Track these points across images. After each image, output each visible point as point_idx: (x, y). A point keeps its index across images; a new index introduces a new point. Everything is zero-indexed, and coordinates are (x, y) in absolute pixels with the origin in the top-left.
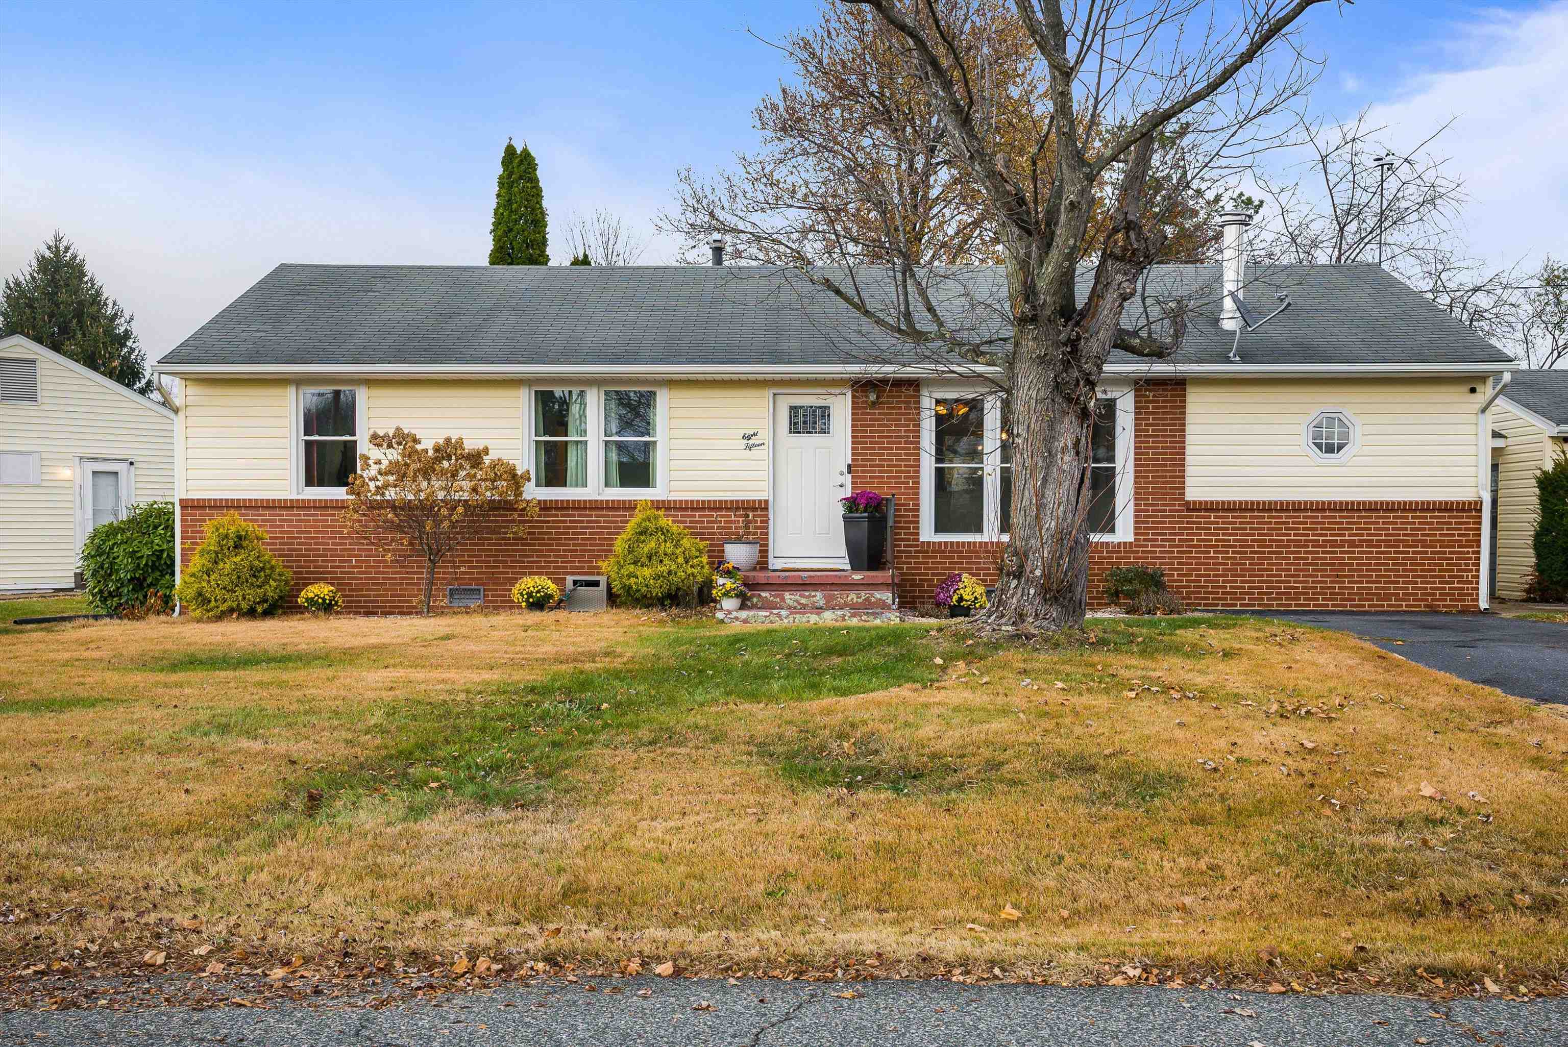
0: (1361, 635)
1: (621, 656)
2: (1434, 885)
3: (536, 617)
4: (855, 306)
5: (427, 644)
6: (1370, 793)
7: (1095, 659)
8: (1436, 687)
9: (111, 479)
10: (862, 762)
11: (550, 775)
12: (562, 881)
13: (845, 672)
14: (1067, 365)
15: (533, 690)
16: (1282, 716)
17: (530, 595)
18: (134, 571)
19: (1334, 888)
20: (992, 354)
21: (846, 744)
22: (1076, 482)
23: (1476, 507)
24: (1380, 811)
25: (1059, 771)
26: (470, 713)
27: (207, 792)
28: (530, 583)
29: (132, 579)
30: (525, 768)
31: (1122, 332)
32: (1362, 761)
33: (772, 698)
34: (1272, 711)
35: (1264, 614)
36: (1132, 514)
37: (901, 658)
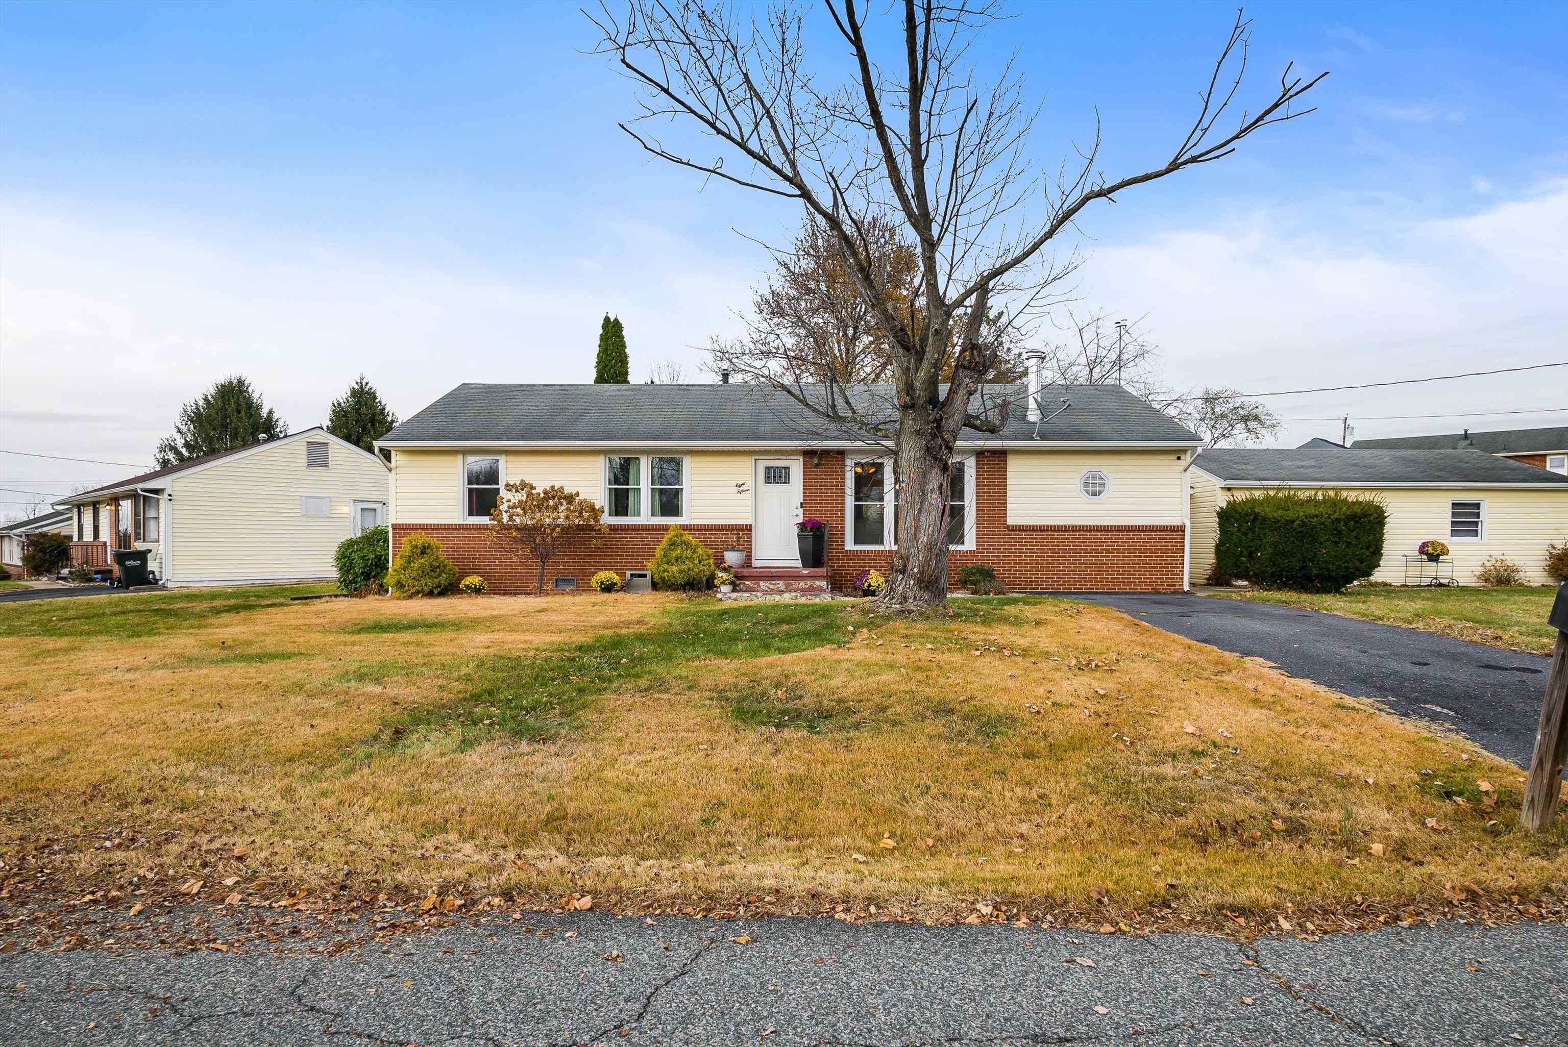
0: (1119, 608)
1: (647, 624)
2: (1209, 809)
3: (606, 596)
4: (800, 401)
5: (525, 614)
6: (1149, 730)
7: (953, 626)
8: (1176, 647)
9: (372, 513)
10: (790, 705)
11: (569, 715)
12: (548, 808)
13: (789, 636)
14: (934, 436)
15: (580, 648)
16: (1079, 669)
17: (602, 583)
18: (364, 568)
19: (1134, 814)
20: (886, 430)
21: (779, 692)
22: (940, 511)
23: (1182, 529)
24: (1158, 745)
25: (928, 713)
26: (532, 666)
27: (326, 726)
28: (603, 575)
29: (362, 573)
30: (555, 708)
31: (969, 416)
32: (1138, 703)
33: (738, 656)
34: (1072, 664)
35: (1055, 594)
36: (975, 532)
37: (828, 626)
